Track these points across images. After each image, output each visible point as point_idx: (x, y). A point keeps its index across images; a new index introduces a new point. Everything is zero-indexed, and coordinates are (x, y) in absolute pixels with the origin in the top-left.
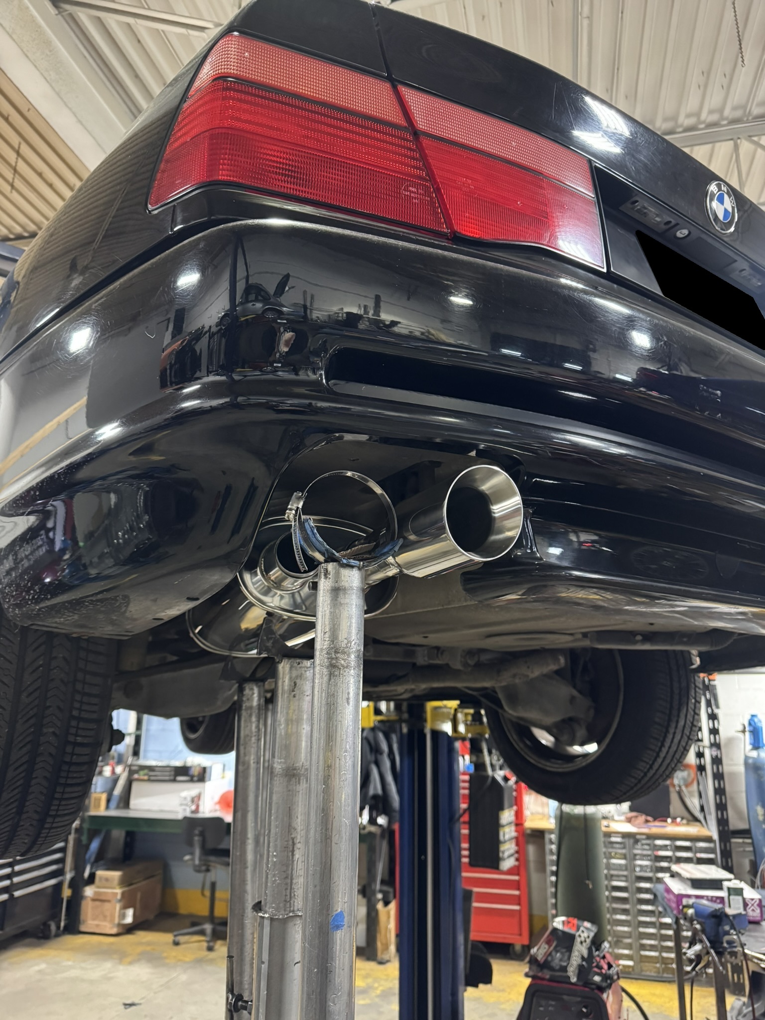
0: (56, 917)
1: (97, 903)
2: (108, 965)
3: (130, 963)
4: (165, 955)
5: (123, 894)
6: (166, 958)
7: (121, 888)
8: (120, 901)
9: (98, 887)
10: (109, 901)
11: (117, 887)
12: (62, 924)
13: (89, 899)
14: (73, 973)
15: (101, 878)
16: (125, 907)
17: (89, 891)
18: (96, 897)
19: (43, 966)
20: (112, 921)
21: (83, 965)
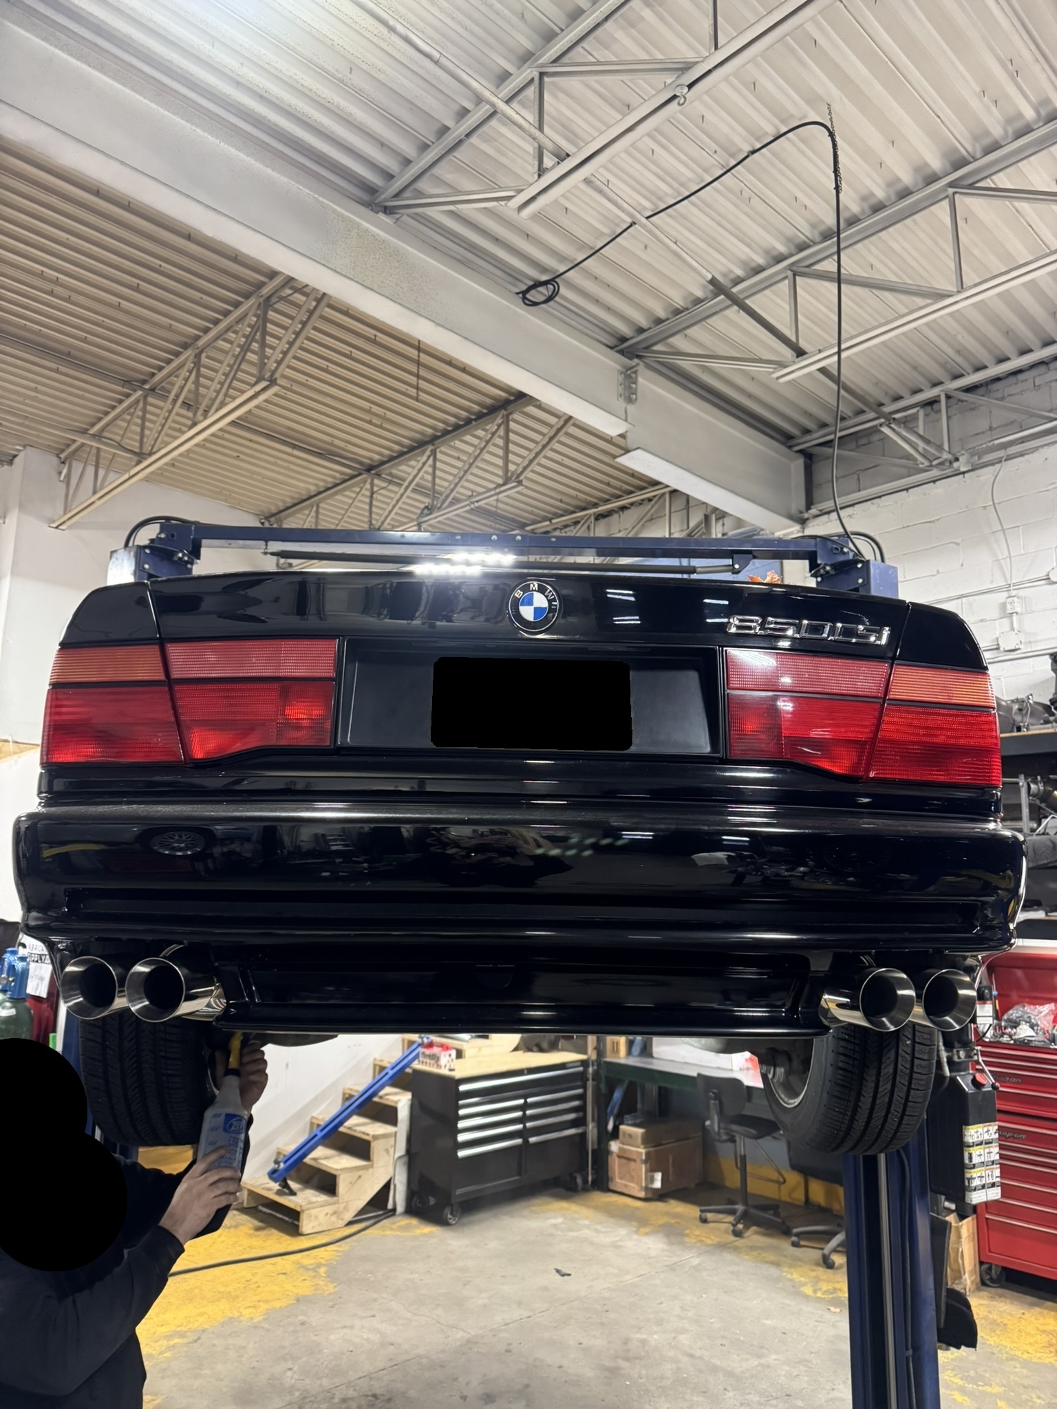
0: (583, 1169)
1: (624, 1161)
2: (623, 1232)
3: (647, 1234)
4: (687, 1231)
5: (647, 1154)
6: (687, 1235)
7: (645, 1148)
8: (646, 1162)
9: (623, 1144)
10: (635, 1161)
11: (642, 1147)
12: (590, 1178)
13: (615, 1155)
14: (586, 1233)
15: (624, 1133)
16: (652, 1170)
17: (614, 1146)
18: (621, 1154)
19: (560, 1220)
20: (639, 1183)
21: (598, 1227)
